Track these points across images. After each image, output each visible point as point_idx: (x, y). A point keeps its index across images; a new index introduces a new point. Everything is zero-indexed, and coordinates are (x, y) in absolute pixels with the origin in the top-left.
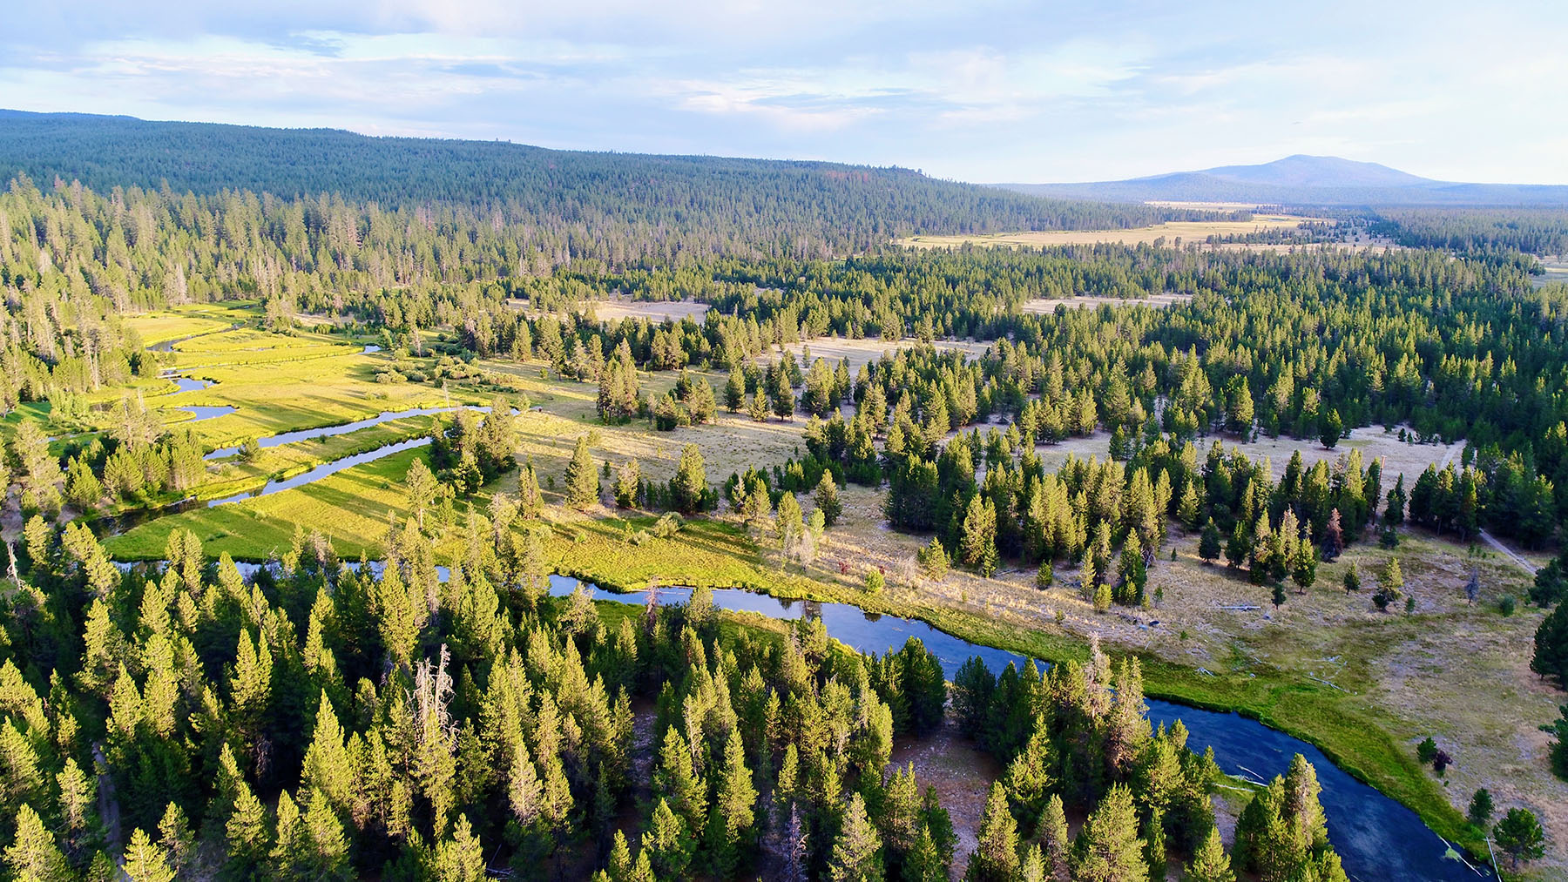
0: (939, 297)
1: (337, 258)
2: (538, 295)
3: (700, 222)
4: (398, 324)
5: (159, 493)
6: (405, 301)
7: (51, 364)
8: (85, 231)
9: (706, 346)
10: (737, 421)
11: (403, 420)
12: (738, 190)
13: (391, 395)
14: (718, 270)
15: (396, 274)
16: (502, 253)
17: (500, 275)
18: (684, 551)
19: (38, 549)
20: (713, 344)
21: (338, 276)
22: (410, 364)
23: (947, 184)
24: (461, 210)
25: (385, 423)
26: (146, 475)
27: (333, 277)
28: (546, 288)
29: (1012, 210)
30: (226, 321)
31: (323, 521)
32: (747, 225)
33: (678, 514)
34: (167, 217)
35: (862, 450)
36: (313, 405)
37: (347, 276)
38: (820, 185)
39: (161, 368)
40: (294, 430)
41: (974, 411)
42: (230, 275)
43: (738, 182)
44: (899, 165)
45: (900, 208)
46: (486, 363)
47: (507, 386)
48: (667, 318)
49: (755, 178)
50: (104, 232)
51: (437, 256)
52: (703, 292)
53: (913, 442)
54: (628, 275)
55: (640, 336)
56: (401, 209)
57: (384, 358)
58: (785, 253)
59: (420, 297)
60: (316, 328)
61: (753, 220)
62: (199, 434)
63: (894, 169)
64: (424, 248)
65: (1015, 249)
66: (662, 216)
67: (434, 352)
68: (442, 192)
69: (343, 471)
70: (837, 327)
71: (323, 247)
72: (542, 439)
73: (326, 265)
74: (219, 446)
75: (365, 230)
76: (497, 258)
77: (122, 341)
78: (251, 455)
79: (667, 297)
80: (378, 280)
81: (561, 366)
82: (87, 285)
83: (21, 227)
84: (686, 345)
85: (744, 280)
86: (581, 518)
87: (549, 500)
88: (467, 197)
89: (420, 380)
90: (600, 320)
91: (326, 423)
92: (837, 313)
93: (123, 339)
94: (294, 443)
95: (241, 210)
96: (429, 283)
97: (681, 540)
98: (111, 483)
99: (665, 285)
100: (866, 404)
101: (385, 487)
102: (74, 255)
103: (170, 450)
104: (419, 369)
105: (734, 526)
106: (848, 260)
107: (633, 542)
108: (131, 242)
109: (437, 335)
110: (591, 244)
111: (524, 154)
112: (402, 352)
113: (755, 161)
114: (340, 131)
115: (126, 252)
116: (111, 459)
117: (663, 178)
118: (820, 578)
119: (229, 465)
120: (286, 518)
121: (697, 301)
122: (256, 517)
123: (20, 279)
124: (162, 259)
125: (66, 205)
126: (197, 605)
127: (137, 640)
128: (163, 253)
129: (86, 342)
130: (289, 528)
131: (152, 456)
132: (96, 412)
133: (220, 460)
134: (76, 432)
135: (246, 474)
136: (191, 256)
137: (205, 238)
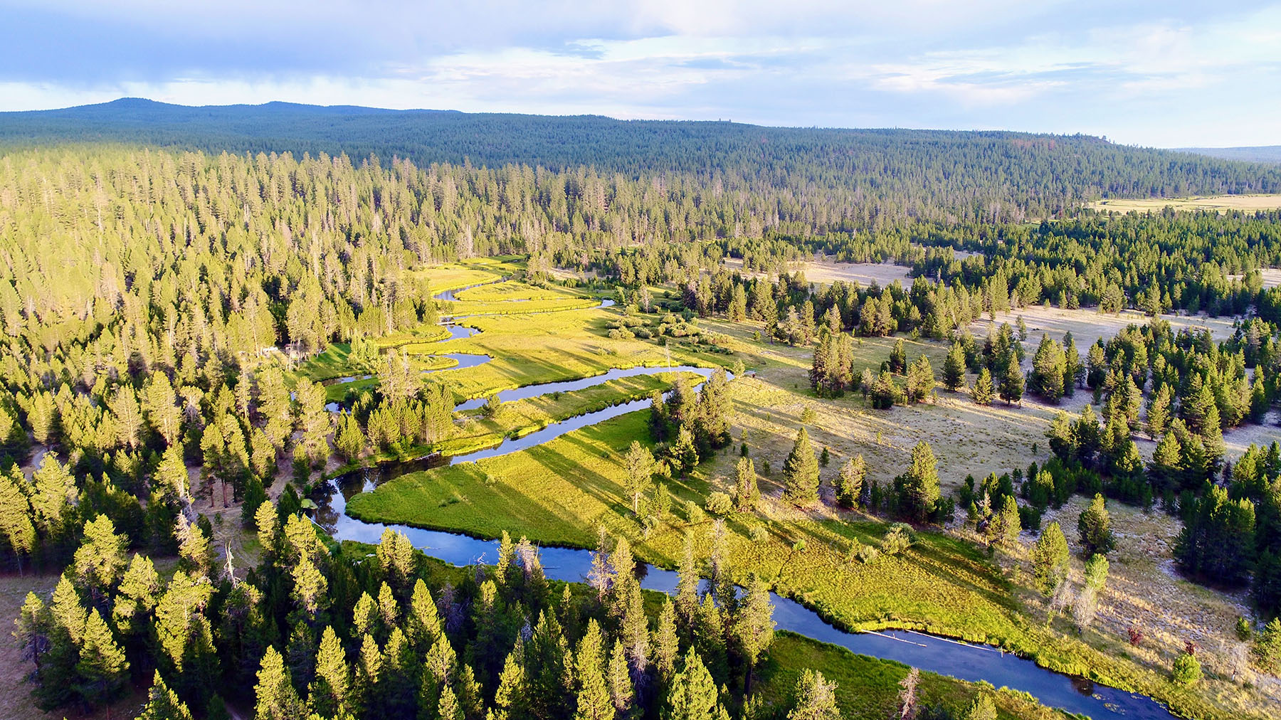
0: (1159, 266)
1: (588, 220)
2: (751, 256)
3: (892, 188)
4: (631, 280)
5: (412, 445)
6: (639, 260)
7: (357, 310)
8: (407, 197)
9: (915, 313)
10: (957, 402)
11: (628, 379)
12: (928, 158)
13: (619, 352)
14: (915, 233)
15: (633, 234)
16: (721, 217)
17: (718, 235)
18: (920, 579)
19: (266, 535)
20: (922, 310)
21: (588, 236)
22: (638, 320)
23: (1133, 149)
24: (689, 178)
25: (612, 381)
26: (402, 429)
27: (583, 236)
28: (758, 249)
29: (1205, 173)
30: (498, 273)
31: (545, 493)
32: (937, 191)
33: (909, 527)
34: (466, 186)
35: (1126, 461)
36: (553, 358)
37: (594, 235)
38: (1007, 153)
39: (441, 315)
40: (535, 384)
41: (1247, 410)
42: (505, 234)
43: (927, 151)
44: (1083, 133)
45: (1086, 174)
46: (704, 322)
47: (723, 346)
48: (873, 282)
49: (945, 147)
50: (419, 197)
51: (667, 219)
52: (903, 255)
53: (1191, 455)
54: (832, 237)
55: (850, 301)
56: (641, 179)
57: (616, 312)
58: (977, 216)
59: (651, 257)
60: (565, 282)
61: (942, 186)
62: (456, 382)
63: (1077, 137)
64: (657, 212)
65: (1222, 213)
66: (859, 182)
67: (659, 309)
68: (674, 164)
69: (570, 433)
70: (1049, 296)
71: (578, 211)
72: (756, 410)
73: (579, 226)
74: (470, 397)
75: (611, 196)
76: (716, 220)
77: (414, 292)
78: (494, 411)
79: (868, 259)
80: (618, 239)
81: (774, 330)
82: (402, 242)
83: (364, 196)
84: (895, 312)
85: (941, 243)
86: (799, 516)
87: (764, 488)
88: (694, 168)
89: (646, 337)
90: (808, 280)
91: (561, 378)
92: (1049, 280)
93: (415, 290)
94: (532, 398)
95: (520, 179)
96: (659, 243)
97: (912, 561)
98: (374, 436)
99: (866, 247)
100: (1117, 398)
101: (605, 456)
102: (397, 217)
103: (424, 406)
104: (645, 325)
105: (976, 547)
106: (1042, 224)
107: (858, 558)
108: (438, 207)
109: (663, 291)
110: (798, 208)
111: (741, 131)
112: (633, 308)
113: (942, 132)
114: (600, 117)
115: (434, 214)
116: (374, 413)
117: (859, 149)
118: (1101, 647)
119: (473, 421)
120: (513, 485)
121: (897, 263)
122: (487, 482)
123: (358, 236)
124: (458, 220)
125: (398, 178)
126: (381, 649)
127: (310, 695)
128: (459, 216)
129: (386, 293)
130: (513, 497)
131: (409, 411)
132: (384, 356)
133: (467, 413)
134: (365, 374)
135: (486, 430)
136: (479, 218)
137: (491, 203)
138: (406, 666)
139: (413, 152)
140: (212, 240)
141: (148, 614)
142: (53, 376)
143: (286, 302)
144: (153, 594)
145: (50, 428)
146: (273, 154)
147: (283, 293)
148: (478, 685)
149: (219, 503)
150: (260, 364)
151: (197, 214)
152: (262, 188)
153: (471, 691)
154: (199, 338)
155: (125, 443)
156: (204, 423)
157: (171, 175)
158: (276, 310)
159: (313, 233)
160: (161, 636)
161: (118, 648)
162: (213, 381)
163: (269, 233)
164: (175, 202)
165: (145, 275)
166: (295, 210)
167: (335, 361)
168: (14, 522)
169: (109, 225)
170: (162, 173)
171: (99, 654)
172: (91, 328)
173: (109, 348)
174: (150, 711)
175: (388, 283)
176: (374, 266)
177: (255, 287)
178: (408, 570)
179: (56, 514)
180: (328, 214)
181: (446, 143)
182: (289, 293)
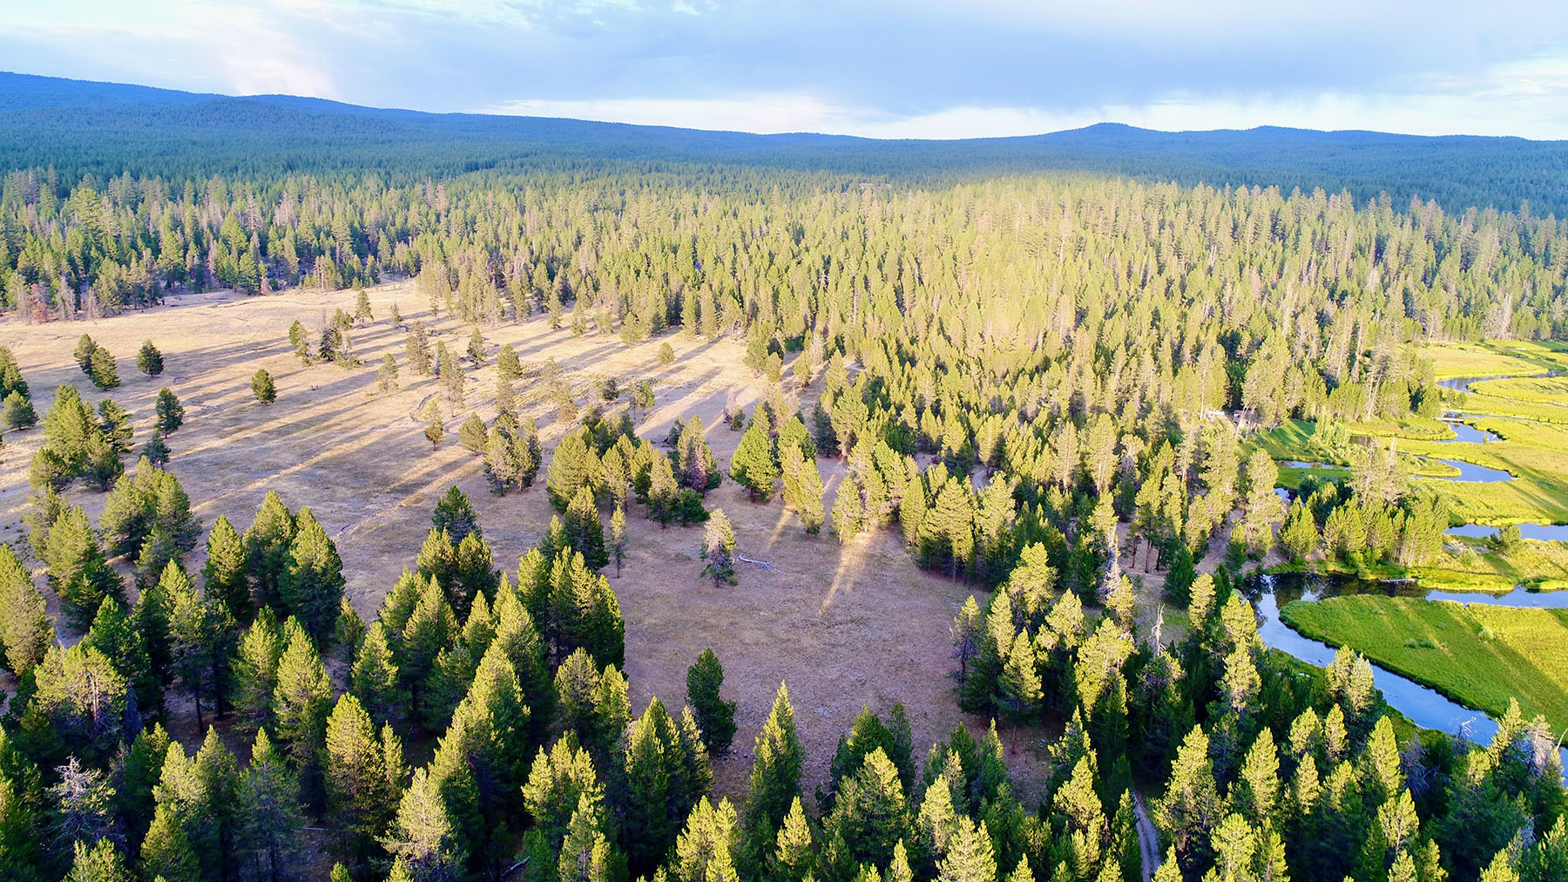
5: (1378, 562)
7: (1331, 384)
8: (1423, 252)
19: (1198, 611)
26: (1369, 538)
30: (1543, 366)
34: (1516, 241)
39: (1444, 408)
50: (1441, 252)
62: (1454, 498)
74: (1472, 520)
77: (1412, 372)
78: (1507, 547)
82: (1404, 307)
83: (1363, 245)
93: (1414, 371)
98: (1331, 537)
102: (1402, 275)
103: (1406, 518)
108: (1466, 264)
115: (1458, 275)
116: (1338, 510)
119: (1472, 552)
120: (1521, 651)
122: (1480, 634)
123: (1344, 295)
124: (1493, 287)
125: (1414, 225)
126: (1321, 779)
127: (1229, 795)
128: (1496, 280)
129: (1374, 369)
130: (1519, 666)
131: (1384, 518)
132: (1355, 445)
133: (1466, 540)
134: (1328, 462)
135: (1490, 569)
136: (1528, 286)
137: (1552, 267)
138: (1349, 812)
139: (1439, 192)
140: (1170, 282)
141: (1067, 653)
142: (1001, 401)
143: (1245, 362)
144: (1076, 634)
145: (994, 450)
146: (1257, 188)
147: (1241, 351)
148: (1442, 872)
149: (1139, 566)
150: (1202, 427)
151: (1158, 252)
152: (1235, 228)
153: (1431, 876)
154: (1144, 388)
155: (1058, 480)
156: (1138, 477)
157: (1138, 208)
158: (1231, 369)
159: (1289, 284)
160: (1078, 678)
161: (1036, 675)
162: (1152, 436)
163: (1235, 280)
164: (1137, 238)
165: (1096, 313)
166: (1270, 255)
167: (1291, 441)
168: (958, 530)
169: (1070, 256)
170: (1129, 205)
171: (1020, 675)
172: (1038, 359)
173: (1056, 382)
174: (1063, 744)
175: (1377, 357)
176: (1360, 333)
177: (1211, 340)
178: (1362, 704)
179: (993, 533)
180: (1310, 264)
181: (1491, 181)
182: (1249, 351)
